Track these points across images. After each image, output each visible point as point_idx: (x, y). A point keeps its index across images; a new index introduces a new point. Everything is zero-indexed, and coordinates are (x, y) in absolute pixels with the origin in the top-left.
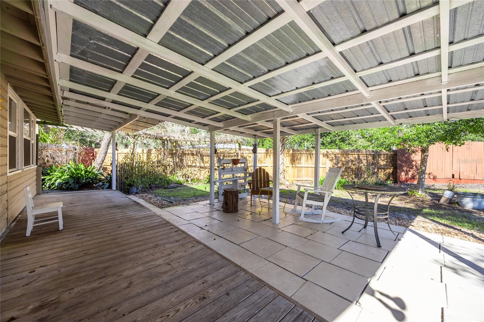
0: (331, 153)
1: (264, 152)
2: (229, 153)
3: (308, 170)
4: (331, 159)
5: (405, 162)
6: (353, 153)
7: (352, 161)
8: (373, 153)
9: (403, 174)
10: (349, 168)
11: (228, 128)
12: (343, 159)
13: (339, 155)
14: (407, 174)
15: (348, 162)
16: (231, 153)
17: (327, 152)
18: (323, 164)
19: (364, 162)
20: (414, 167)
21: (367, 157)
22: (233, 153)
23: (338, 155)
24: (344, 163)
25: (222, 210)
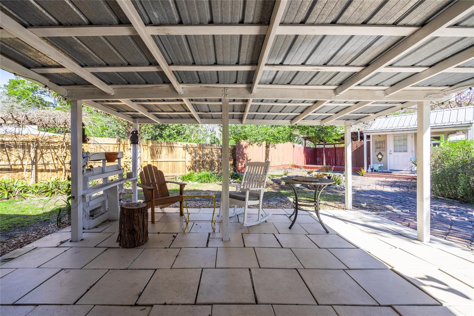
0: (190, 146)
1: (115, 142)
2: (48, 142)
3: (168, 163)
4: (190, 152)
5: (241, 155)
6: (208, 147)
7: (207, 154)
8: (221, 148)
9: (240, 164)
10: (204, 161)
11: (120, 100)
12: (201, 153)
13: (197, 149)
14: (242, 164)
15: (204, 155)
16: (54, 143)
17: (187, 145)
18: (182, 158)
19: (216, 155)
20: (246, 159)
21: (217, 151)
22: (57, 143)
23: (195, 149)
24: (201, 156)
25: (117, 245)
